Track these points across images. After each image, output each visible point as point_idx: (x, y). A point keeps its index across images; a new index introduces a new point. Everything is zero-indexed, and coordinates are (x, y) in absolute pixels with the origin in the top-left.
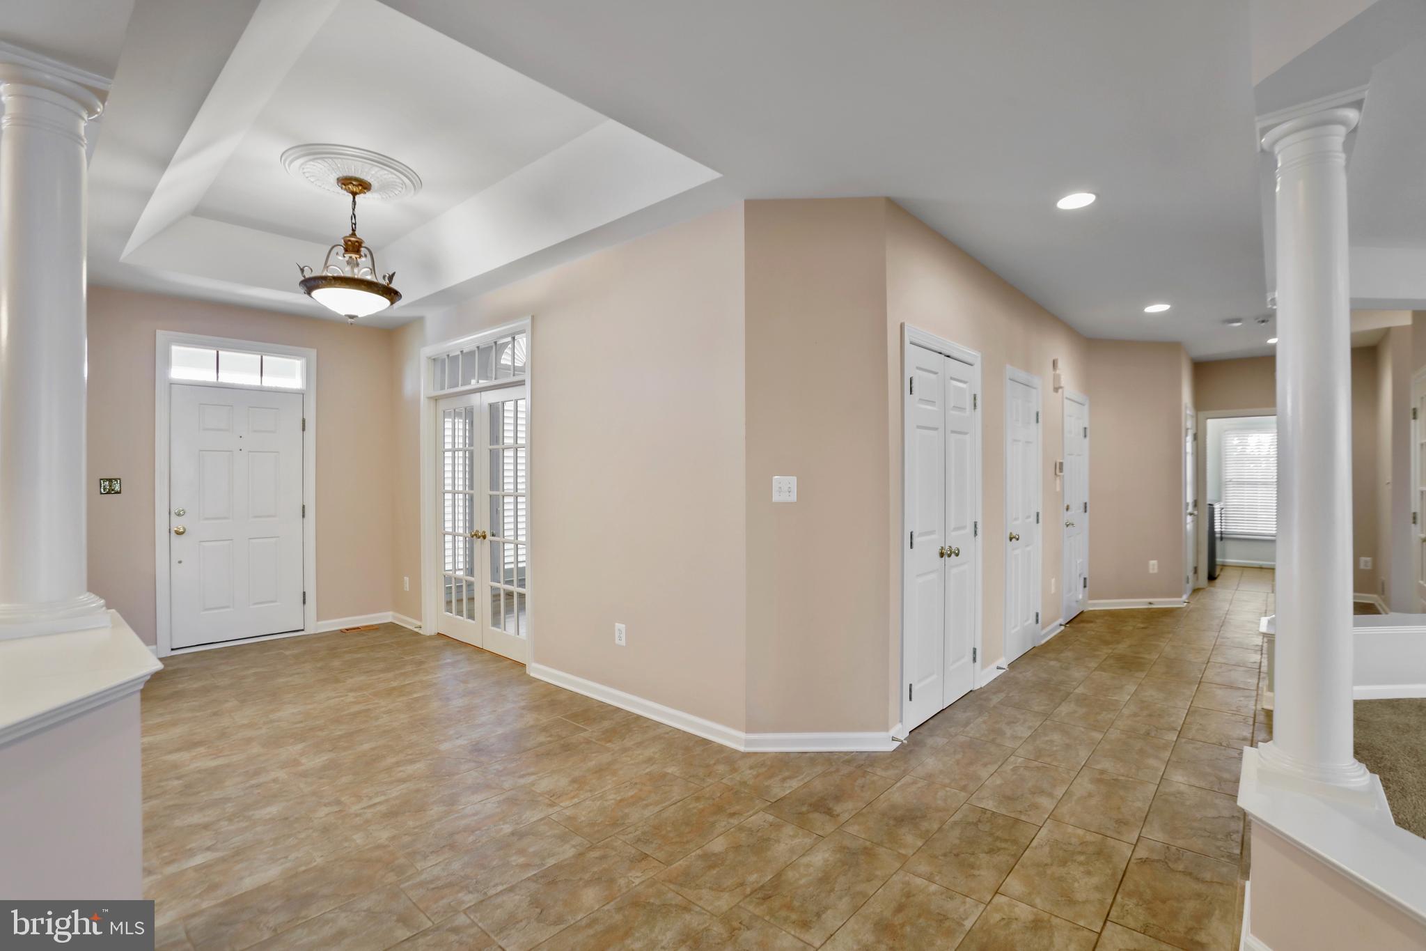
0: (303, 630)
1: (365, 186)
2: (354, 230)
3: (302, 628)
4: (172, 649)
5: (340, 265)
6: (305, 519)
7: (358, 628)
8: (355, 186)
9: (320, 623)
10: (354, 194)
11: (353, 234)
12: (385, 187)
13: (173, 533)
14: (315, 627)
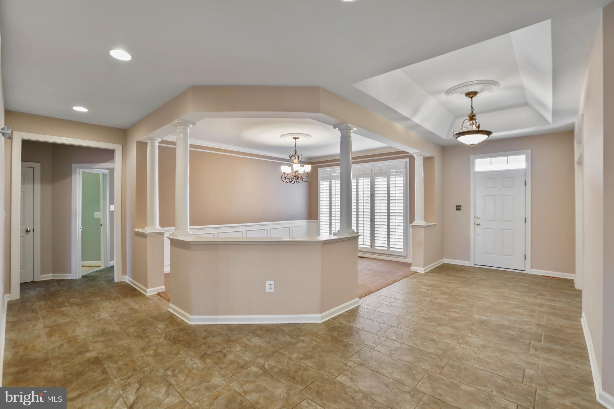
0: (524, 271)
1: (475, 93)
2: (472, 111)
3: (524, 270)
4: (475, 265)
5: (468, 126)
6: (527, 223)
7: (550, 277)
8: (471, 94)
9: (532, 270)
10: (472, 98)
11: (472, 113)
12: (482, 90)
13: (476, 225)
14: (529, 271)
